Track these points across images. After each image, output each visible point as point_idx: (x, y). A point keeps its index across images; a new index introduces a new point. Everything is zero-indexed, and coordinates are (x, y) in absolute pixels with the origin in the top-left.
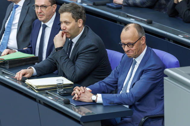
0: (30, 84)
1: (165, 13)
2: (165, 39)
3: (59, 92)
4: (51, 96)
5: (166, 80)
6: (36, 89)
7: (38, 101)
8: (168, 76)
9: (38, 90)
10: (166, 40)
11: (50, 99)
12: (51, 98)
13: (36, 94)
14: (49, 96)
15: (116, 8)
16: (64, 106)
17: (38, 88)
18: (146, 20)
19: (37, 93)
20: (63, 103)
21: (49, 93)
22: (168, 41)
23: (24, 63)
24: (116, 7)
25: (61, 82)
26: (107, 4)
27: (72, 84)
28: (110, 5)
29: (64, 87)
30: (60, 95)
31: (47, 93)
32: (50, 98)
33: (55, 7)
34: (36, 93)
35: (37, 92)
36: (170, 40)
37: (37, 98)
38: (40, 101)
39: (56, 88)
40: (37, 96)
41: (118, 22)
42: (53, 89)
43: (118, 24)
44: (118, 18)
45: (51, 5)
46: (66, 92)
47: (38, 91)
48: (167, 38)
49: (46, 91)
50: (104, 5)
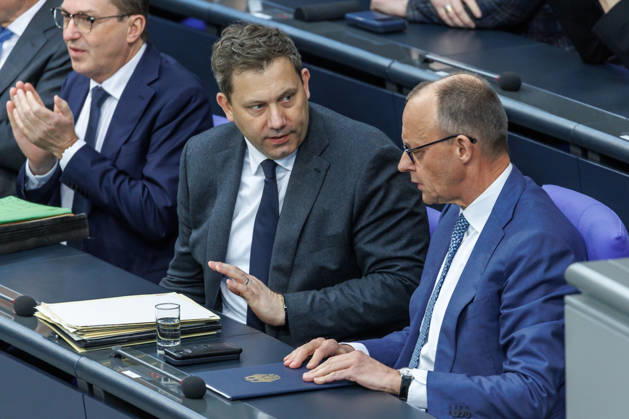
0: (55, 320)
1: (567, 49)
2: (568, 151)
3: (167, 353)
4: (134, 365)
5: (571, 304)
6: (76, 339)
7: (86, 388)
8: (580, 289)
9: (84, 344)
10: (574, 154)
11: (128, 378)
12: (135, 376)
13: (75, 358)
14: (125, 367)
15: (381, 30)
16: (183, 404)
17: (85, 338)
18: (496, 76)
19: (81, 355)
20: (182, 394)
21: (125, 357)
22: (581, 159)
23: (31, 241)
24: (383, 27)
25: (173, 314)
26: (349, 15)
27: (215, 322)
28: (360, 19)
29: (183, 333)
30: (168, 362)
31: (119, 356)
32: (128, 373)
33: (138, 23)
34: (76, 356)
35: (80, 351)
36: (590, 155)
37: (79, 374)
38: (90, 386)
39: (154, 337)
40: (79, 366)
41: (388, 85)
42: (142, 340)
43: (390, 91)
44: (389, 67)
45: (121, 18)
46: (190, 352)
47: (86, 347)
48: (577, 146)
49: (113, 348)
50: (338, 17)
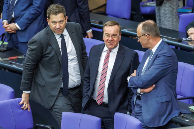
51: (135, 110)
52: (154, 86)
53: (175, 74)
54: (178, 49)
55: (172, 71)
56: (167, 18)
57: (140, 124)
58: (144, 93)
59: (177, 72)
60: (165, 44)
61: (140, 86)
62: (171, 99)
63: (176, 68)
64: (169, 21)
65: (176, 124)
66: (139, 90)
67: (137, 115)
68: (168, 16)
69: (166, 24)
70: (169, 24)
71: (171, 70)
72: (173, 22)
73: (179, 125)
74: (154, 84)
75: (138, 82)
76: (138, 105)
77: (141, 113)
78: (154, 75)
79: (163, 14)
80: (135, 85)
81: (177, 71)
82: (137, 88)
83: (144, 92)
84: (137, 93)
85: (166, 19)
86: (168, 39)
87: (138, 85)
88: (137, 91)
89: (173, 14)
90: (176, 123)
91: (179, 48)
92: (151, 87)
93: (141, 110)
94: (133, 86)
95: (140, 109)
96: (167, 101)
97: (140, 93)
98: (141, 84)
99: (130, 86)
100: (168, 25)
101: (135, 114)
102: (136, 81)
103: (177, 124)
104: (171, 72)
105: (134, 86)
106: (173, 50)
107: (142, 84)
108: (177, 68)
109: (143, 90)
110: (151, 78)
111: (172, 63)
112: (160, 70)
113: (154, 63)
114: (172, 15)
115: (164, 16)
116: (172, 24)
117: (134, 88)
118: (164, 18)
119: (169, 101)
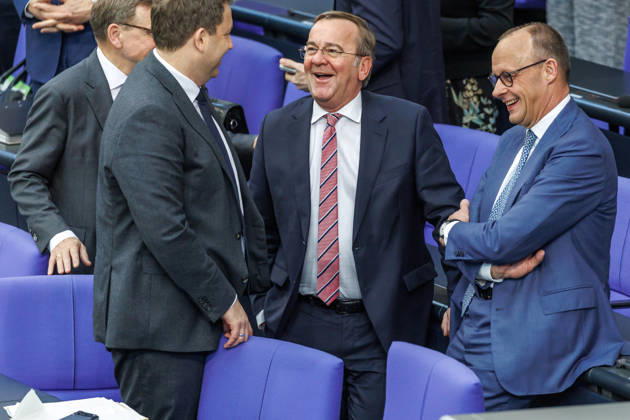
51: (462, 333)
52: (541, 254)
53: (607, 217)
54: (617, 131)
55: (600, 209)
56: (603, 22)
57: (476, 384)
58: (505, 279)
59: (615, 214)
60: (578, 113)
61: (490, 256)
62: (596, 301)
63: (612, 197)
64: (607, 35)
65: (600, 392)
66: (486, 271)
67: (469, 353)
68: (603, 15)
69: (595, 42)
70: (605, 45)
71: (596, 204)
72: (619, 38)
73: (610, 395)
74: (543, 247)
75: (485, 243)
76: (479, 317)
77: (489, 345)
78: (539, 220)
79: (586, 8)
80: (473, 253)
81: (615, 207)
82: (479, 264)
83: (506, 275)
84: (479, 279)
85: (597, 26)
86: (586, 96)
87: (483, 252)
88: (477, 274)
89: (621, 10)
90: (602, 387)
91: (622, 130)
92: (530, 258)
93: (489, 335)
94: (465, 258)
95: (485, 331)
96: (580, 307)
97: (490, 278)
98: (496, 249)
99: (454, 257)
100: (602, 48)
101: (462, 348)
102: (477, 238)
103: (605, 392)
104: (595, 210)
105: (468, 257)
106: (604, 136)
107: (500, 250)
108: (614, 200)
109: (500, 270)
110: (529, 232)
111: (602, 179)
112: (562, 201)
113: (541, 176)
114: (616, 13)
115: (593, 17)
116: (616, 46)
117: (467, 263)
118: (588, 22)
119: (587, 310)
